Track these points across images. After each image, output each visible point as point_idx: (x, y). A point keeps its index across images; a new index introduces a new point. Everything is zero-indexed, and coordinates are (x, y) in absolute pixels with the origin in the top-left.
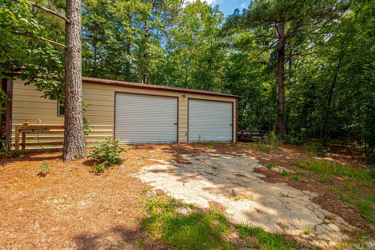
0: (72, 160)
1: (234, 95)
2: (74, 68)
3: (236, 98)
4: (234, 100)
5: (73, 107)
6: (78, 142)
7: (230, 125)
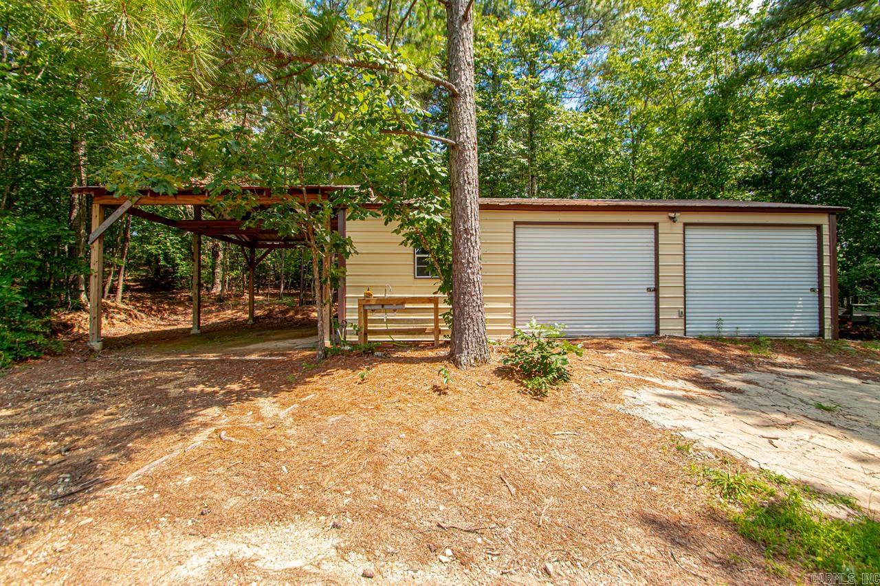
0: (471, 365)
1: (830, 205)
2: (469, 183)
3: (829, 212)
4: (823, 220)
5: (468, 260)
6: (478, 330)
7: (813, 290)
